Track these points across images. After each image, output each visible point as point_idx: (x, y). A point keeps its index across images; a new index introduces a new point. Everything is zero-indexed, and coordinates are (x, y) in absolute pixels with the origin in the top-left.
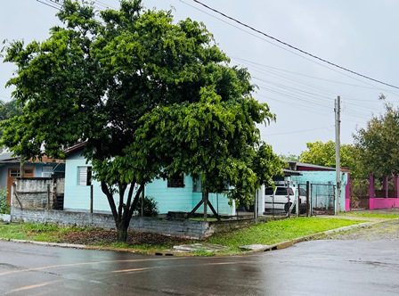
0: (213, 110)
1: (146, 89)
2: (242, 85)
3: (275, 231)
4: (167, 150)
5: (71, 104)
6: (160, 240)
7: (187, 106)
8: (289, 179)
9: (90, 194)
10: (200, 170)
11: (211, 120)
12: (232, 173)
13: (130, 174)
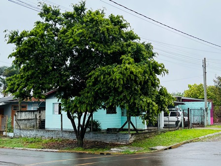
2: (149, 53)
3: (170, 138)
4: (105, 92)
5: (48, 67)
6: (103, 146)
7: (116, 66)
8: (177, 107)
9: (60, 119)
10: (125, 103)
11: (129, 74)
12: (143, 105)
13: (84, 107)
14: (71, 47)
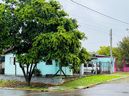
0: (63, 35)
1: (37, 27)
2: (74, 25)
3: (88, 81)
4: (45, 50)
5: (7, 33)
6: (43, 86)
7: (53, 34)
8: (93, 61)
9: (15, 68)
10: (58, 58)
11: (62, 39)
12: (71, 59)
13: (31, 60)
14: (23, 21)
